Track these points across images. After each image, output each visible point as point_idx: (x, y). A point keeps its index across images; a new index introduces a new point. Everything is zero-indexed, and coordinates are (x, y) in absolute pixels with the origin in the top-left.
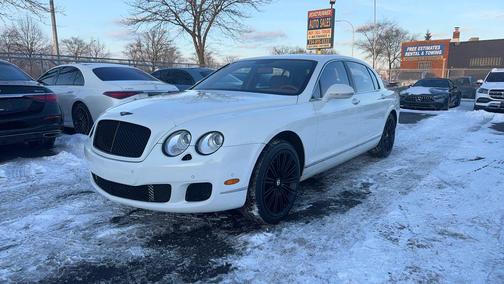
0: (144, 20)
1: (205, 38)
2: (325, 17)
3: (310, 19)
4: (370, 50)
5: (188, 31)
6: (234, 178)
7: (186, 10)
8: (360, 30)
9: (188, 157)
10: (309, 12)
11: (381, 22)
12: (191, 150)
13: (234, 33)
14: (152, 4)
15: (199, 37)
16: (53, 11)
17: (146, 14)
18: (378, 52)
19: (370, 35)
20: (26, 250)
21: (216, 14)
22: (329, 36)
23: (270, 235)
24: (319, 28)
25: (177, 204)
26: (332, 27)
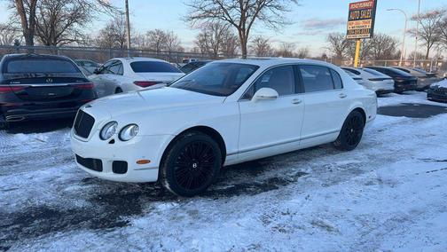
0: (199, 17)
1: (248, 31)
2: (366, 9)
3: (351, 11)
4: (425, 38)
5: (235, 25)
6: (145, 159)
7: (234, 7)
8: (414, 18)
9: (112, 142)
10: (350, 4)
11: (440, 10)
12: (115, 137)
13: (277, 25)
14: (206, 3)
15: (244, 30)
16: (127, 13)
17: (200, 12)
18: (435, 40)
19: (426, 22)
20: (19, 193)
21: (259, 9)
22: (369, 26)
23: (175, 205)
24: (360, 19)
25: (108, 174)
26: (373, 18)
